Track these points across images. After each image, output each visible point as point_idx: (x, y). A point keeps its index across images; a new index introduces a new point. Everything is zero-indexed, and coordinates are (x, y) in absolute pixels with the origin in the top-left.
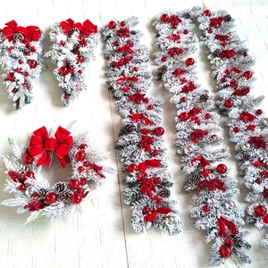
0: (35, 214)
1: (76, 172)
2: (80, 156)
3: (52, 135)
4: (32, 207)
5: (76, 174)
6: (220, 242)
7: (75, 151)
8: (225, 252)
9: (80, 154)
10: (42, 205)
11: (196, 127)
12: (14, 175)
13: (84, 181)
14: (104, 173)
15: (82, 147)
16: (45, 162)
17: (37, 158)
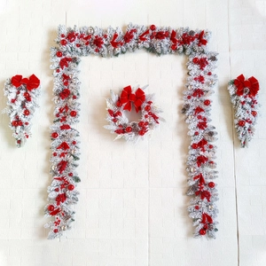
0: (120, 136)
1: (143, 118)
2: (148, 108)
3: (134, 92)
4: (118, 132)
5: (143, 119)
6: (201, 226)
7: (145, 105)
8: (202, 232)
9: (148, 107)
10: (123, 132)
11: (201, 153)
12: (111, 112)
13: (147, 123)
14: (159, 121)
15: (150, 103)
16: (128, 108)
17: (124, 105)
